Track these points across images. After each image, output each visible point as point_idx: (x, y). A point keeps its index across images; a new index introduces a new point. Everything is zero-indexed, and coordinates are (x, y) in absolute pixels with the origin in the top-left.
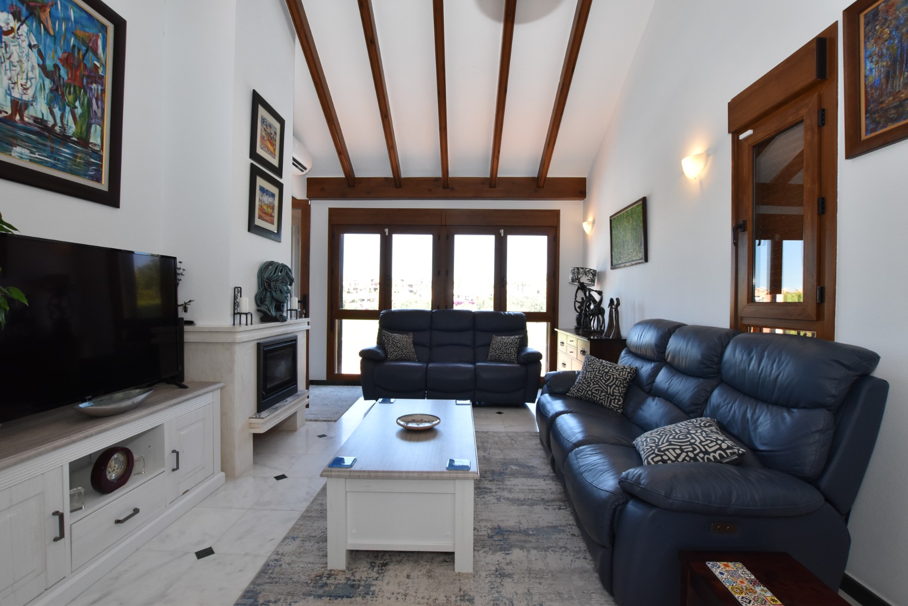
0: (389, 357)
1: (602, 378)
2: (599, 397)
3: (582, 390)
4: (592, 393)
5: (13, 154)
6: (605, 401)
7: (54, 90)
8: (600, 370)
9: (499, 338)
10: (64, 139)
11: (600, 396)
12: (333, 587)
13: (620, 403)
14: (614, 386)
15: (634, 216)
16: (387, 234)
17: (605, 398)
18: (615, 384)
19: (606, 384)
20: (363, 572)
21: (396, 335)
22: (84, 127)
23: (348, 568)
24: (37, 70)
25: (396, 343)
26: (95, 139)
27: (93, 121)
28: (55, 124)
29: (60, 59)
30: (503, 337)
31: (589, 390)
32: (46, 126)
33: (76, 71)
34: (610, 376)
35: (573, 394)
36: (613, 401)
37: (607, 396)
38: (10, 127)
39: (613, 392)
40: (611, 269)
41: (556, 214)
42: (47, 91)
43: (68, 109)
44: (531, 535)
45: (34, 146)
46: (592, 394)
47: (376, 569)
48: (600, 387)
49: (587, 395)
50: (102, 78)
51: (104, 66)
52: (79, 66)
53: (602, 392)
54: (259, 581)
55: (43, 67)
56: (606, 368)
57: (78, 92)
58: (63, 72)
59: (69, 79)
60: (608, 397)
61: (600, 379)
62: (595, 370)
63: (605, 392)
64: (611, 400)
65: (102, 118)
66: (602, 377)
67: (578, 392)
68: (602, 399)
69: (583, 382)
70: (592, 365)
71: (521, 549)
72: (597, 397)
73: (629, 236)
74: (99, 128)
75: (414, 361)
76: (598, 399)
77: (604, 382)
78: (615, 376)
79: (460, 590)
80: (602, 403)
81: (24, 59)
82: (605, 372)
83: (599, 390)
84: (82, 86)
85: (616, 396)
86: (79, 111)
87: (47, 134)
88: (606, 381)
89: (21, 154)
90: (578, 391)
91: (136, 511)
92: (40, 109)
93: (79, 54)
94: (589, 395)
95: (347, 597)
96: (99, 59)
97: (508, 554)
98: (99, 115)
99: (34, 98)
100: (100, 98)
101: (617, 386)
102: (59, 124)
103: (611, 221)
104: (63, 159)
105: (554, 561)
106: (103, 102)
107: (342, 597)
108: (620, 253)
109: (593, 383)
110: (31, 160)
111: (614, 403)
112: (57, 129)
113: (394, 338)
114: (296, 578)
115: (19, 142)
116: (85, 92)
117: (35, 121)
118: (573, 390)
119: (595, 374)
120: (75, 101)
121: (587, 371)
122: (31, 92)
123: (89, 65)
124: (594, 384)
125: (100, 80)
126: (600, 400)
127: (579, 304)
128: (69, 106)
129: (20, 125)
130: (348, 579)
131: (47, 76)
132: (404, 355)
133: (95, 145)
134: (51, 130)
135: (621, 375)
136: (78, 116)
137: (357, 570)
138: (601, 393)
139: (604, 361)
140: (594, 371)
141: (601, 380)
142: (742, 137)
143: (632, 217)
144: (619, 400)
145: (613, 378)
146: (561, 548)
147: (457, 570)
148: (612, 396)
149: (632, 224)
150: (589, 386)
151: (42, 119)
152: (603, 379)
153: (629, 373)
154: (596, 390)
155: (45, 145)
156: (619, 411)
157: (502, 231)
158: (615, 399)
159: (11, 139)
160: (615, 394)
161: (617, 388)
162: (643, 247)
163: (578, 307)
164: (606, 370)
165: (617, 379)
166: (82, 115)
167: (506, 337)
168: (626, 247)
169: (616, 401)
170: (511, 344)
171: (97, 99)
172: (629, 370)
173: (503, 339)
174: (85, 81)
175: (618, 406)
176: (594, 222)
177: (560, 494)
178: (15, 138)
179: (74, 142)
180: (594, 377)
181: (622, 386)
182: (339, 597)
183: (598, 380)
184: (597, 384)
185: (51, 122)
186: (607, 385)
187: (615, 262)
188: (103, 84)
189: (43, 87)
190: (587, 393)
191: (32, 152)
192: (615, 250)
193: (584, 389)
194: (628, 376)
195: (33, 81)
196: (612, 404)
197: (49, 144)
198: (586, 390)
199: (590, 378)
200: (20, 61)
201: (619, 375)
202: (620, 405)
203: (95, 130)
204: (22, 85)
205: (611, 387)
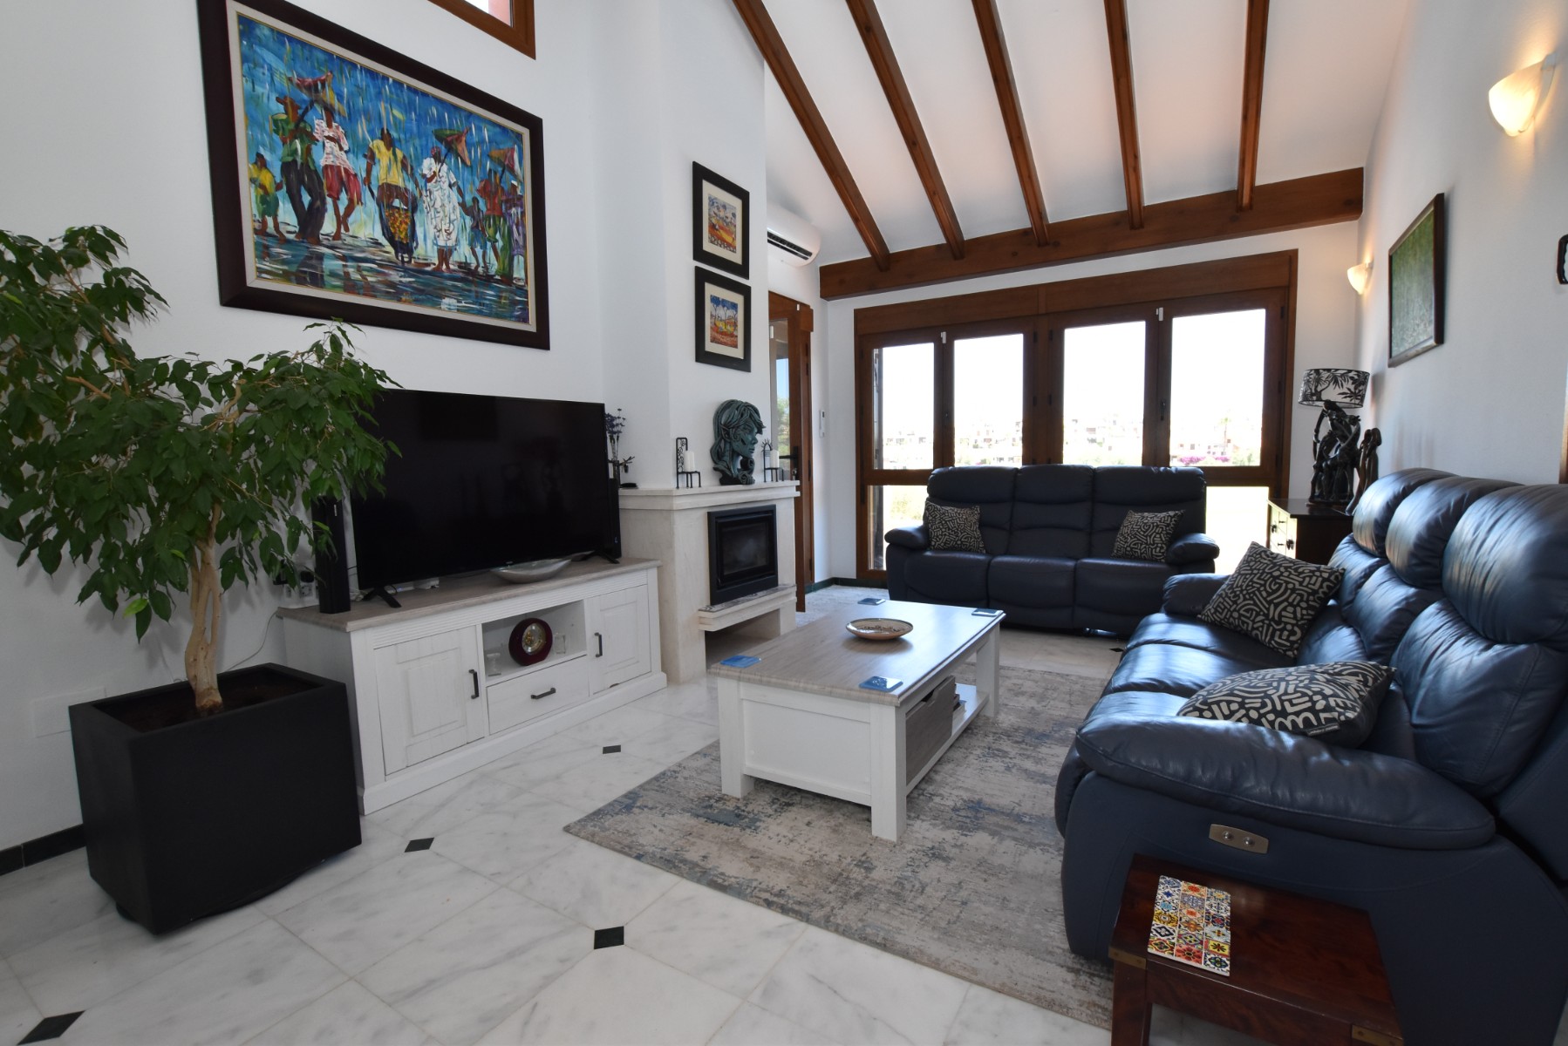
0: (933, 543)
1: (1262, 589)
2: (1251, 623)
3: (1223, 610)
4: (1240, 615)
5: (442, 307)
6: (1261, 632)
7: (474, 228)
8: (1264, 572)
9: (1138, 516)
10: (487, 280)
11: (1254, 622)
12: (716, 811)
13: (1292, 638)
14: (1286, 604)
15: (1422, 241)
16: (944, 341)
17: (1262, 627)
18: (1286, 600)
19: (1269, 599)
20: (761, 804)
21: (948, 508)
22: (507, 262)
23: (744, 799)
24: (458, 209)
25: (946, 522)
26: (518, 273)
27: (515, 252)
28: (478, 266)
29: (478, 191)
30: (1146, 514)
31: (1235, 610)
32: (470, 269)
33: (494, 198)
34: (1281, 585)
35: (1208, 616)
36: (1278, 633)
37: (1267, 622)
38: (438, 279)
39: (1280, 616)
40: (1389, 369)
41: (1290, 259)
42: (468, 230)
43: (489, 244)
44: (1024, 822)
45: (461, 294)
46: (1239, 618)
47: (774, 807)
48: (1255, 604)
49: (1231, 619)
50: (520, 198)
51: (522, 183)
52: (496, 192)
53: (1258, 614)
54: (647, 787)
55: (463, 205)
56: (1278, 570)
57: (498, 223)
58: (482, 205)
59: (488, 210)
60: (1269, 625)
61: (1258, 589)
62: (1255, 572)
63: (1264, 615)
64: (1275, 630)
65: (525, 246)
66: (1264, 585)
67: (1215, 613)
68: (1257, 629)
69: (1226, 593)
70: (1252, 564)
71: (990, 835)
72: (1248, 624)
73: (1415, 289)
74: (521, 258)
75: (977, 552)
76: (1250, 628)
77: (1264, 594)
78: (1290, 586)
80: (1257, 635)
81: (446, 202)
82: (1272, 576)
83: (1252, 610)
84: (502, 215)
85: (1286, 623)
86: (500, 244)
87: (471, 278)
88: (1269, 594)
89: (450, 305)
90: (1216, 610)
91: (553, 691)
92: (463, 253)
93: (495, 178)
94: (1234, 619)
95: (726, 824)
96: (516, 177)
97: (966, 835)
98: (521, 243)
99: (457, 241)
100: (521, 223)
101: (1291, 604)
102: (482, 264)
103: (1390, 260)
104: (488, 302)
105: (1033, 861)
106: (524, 226)
107: (720, 823)
108: (1402, 328)
109: (1244, 596)
110: (458, 310)
111: (1280, 637)
112: (480, 270)
113: (944, 514)
114: (684, 793)
115: (448, 293)
116: (505, 220)
117: (459, 267)
118: (1209, 610)
119: (1251, 581)
120: (496, 233)
122: (453, 236)
123: (506, 188)
124: (1245, 599)
125: (518, 201)
126: (1253, 629)
128: (490, 241)
129: (446, 274)
130: (738, 808)
131: (467, 214)
132: (959, 542)
133: (519, 279)
134: (474, 273)
135: (1305, 584)
136: (499, 251)
137: (754, 802)
138: (1255, 618)
141: (1260, 592)
143: (1420, 243)
144: (1292, 633)
145: (1286, 589)
147: (875, 833)
148: (1278, 623)
149: (1420, 260)
150: (1235, 602)
151: (466, 263)
152: (1265, 590)
153: (1324, 580)
154: (1247, 611)
155: (470, 291)
156: (1290, 653)
157: (1161, 311)
158: (1284, 629)
159: (440, 292)
160: (1283, 619)
161: (1290, 609)
162: (1434, 310)
164: (1276, 574)
165: (1293, 590)
166: (503, 248)
167: (1151, 515)
168: (1411, 315)
169: (1286, 633)
170: (1157, 526)
171: (517, 225)
172: (1326, 575)
173: (1143, 517)
174: (503, 207)
175: (1288, 644)
176: (1370, 269)
178: (443, 289)
179: (497, 281)
180: (1248, 586)
181: (1304, 605)
182: (717, 821)
183: (1253, 592)
184: (1251, 599)
185: (473, 266)
186: (1270, 603)
187: (1394, 351)
188: (522, 206)
189: (464, 228)
190: (1231, 616)
191: (459, 301)
193: (1225, 607)
194: (1321, 587)
195: (455, 223)
196: (1277, 639)
197: (473, 288)
198: (1229, 610)
199: (1241, 586)
200: (443, 206)
201: (1301, 583)
202: (1293, 643)
203: (518, 261)
204: (446, 231)
205: (1277, 606)
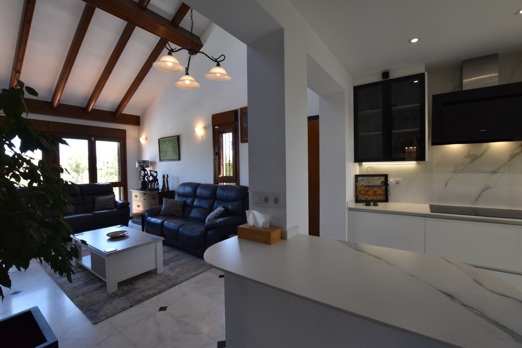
3: (166, 212)
6: (176, 214)
8: (172, 203)
9: (101, 198)
11: (174, 212)
12: (120, 294)
15: (172, 141)
20: (126, 288)
23: (118, 290)
30: (103, 197)
34: (177, 205)
35: (162, 214)
37: (177, 212)
40: (160, 161)
41: (124, 131)
44: (171, 259)
46: (171, 213)
47: (129, 285)
48: (174, 209)
53: (175, 211)
54: (85, 308)
66: (174, 205)
69: (166, 209)
73: (169, 148)
76: (173, 214)
79: (164, 276)
88: (176, 207)
90: (164, 212)
95: (129, 293)
103: (159, 141)
105: (183, 261)
108: (165, 155)
114: (100, 301)
118: (162, 212)
121: (167, 204)
124: (171, 209)
127: (143, 177)
130: (123, 291)
137: (123, 288)
139: (172, 200)
140: (170, 204)
141: (174, 207)
142: (216, 128)
143: (171, 141)
144: (181, 212)
146: (183, 258)
147: (158, 273)
148: (179, 211)
149: (172, 144)
150: (169, 210)
154: (172, 211)
156: (182, 216)
157: (93, 138)
162: (178, 154)
163: (142, 179)
164: (175, 203)
165: (179, 205)
167: (106, 197)
168: (168, 153)
170: (110, 199)
175: (181, 214)
176: (146, 139)
177: (169, 249)
181: (181, 207)
182: (126, 294)
184: (172, 208)
186: (176, 208)
187: (162, 159)
190: (169, 212)
192: (162, 153)
194: (183, 203)
196: (179, 214)
199: (169, 206)
205: (178, 208)
